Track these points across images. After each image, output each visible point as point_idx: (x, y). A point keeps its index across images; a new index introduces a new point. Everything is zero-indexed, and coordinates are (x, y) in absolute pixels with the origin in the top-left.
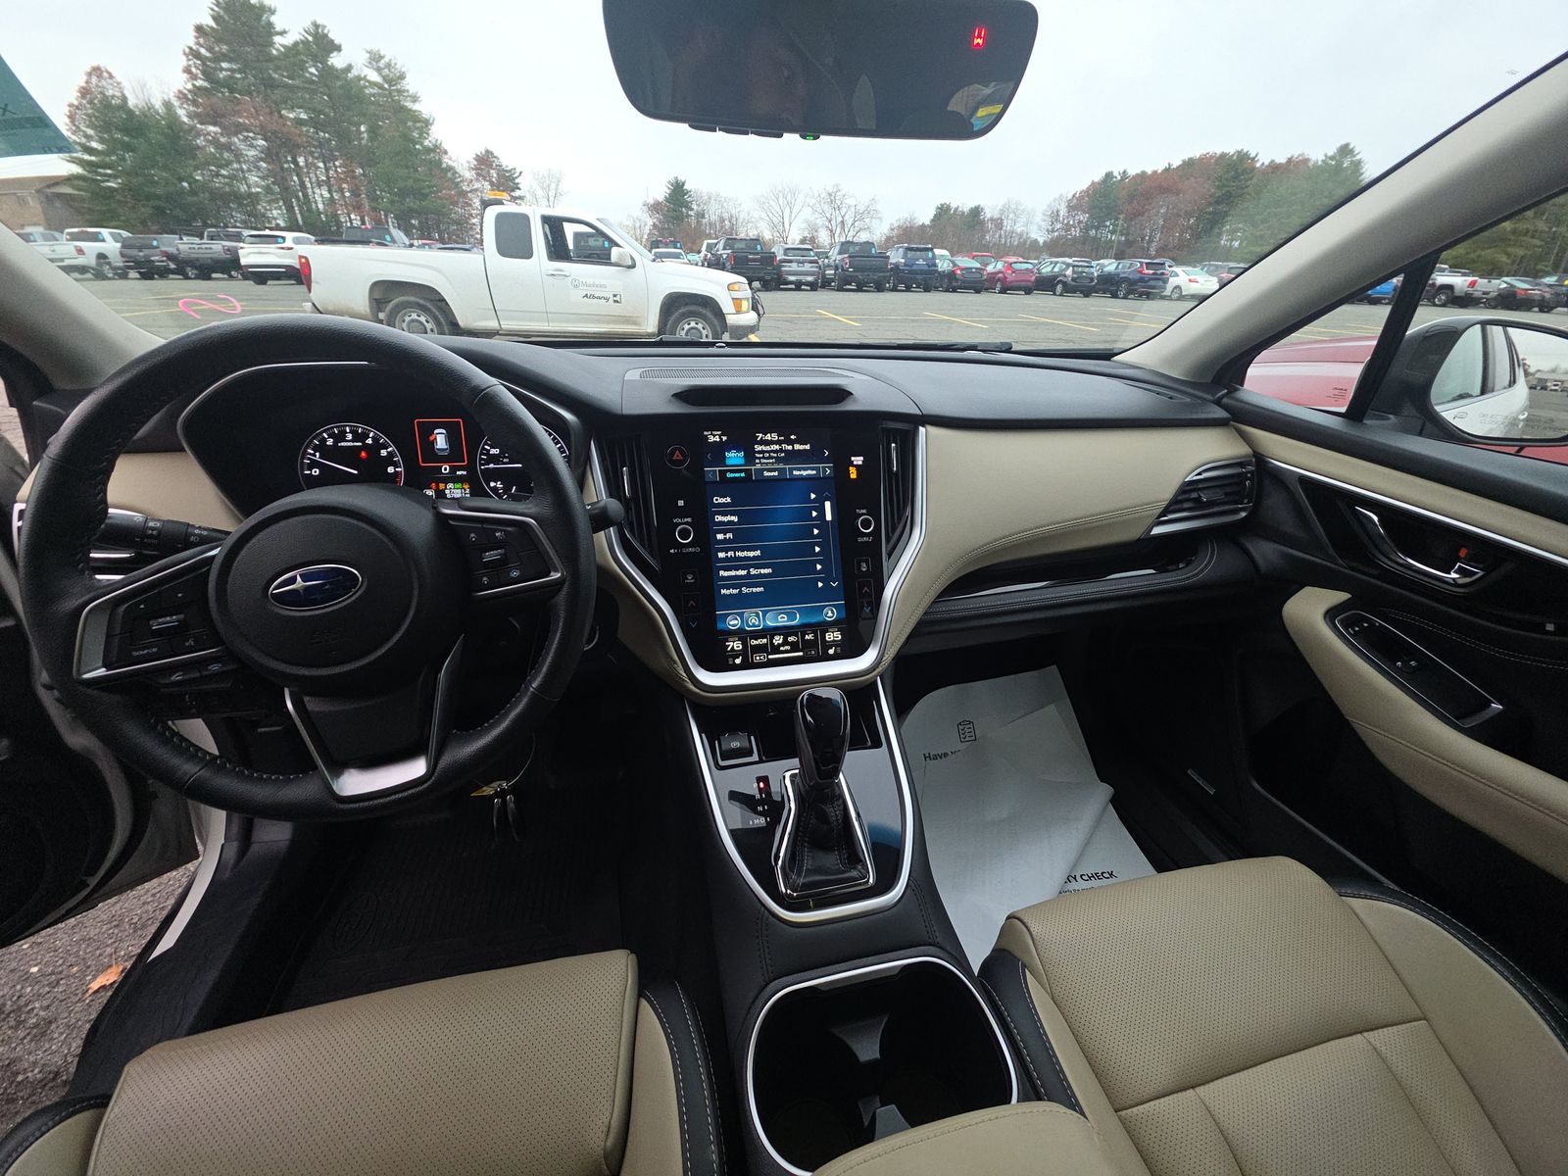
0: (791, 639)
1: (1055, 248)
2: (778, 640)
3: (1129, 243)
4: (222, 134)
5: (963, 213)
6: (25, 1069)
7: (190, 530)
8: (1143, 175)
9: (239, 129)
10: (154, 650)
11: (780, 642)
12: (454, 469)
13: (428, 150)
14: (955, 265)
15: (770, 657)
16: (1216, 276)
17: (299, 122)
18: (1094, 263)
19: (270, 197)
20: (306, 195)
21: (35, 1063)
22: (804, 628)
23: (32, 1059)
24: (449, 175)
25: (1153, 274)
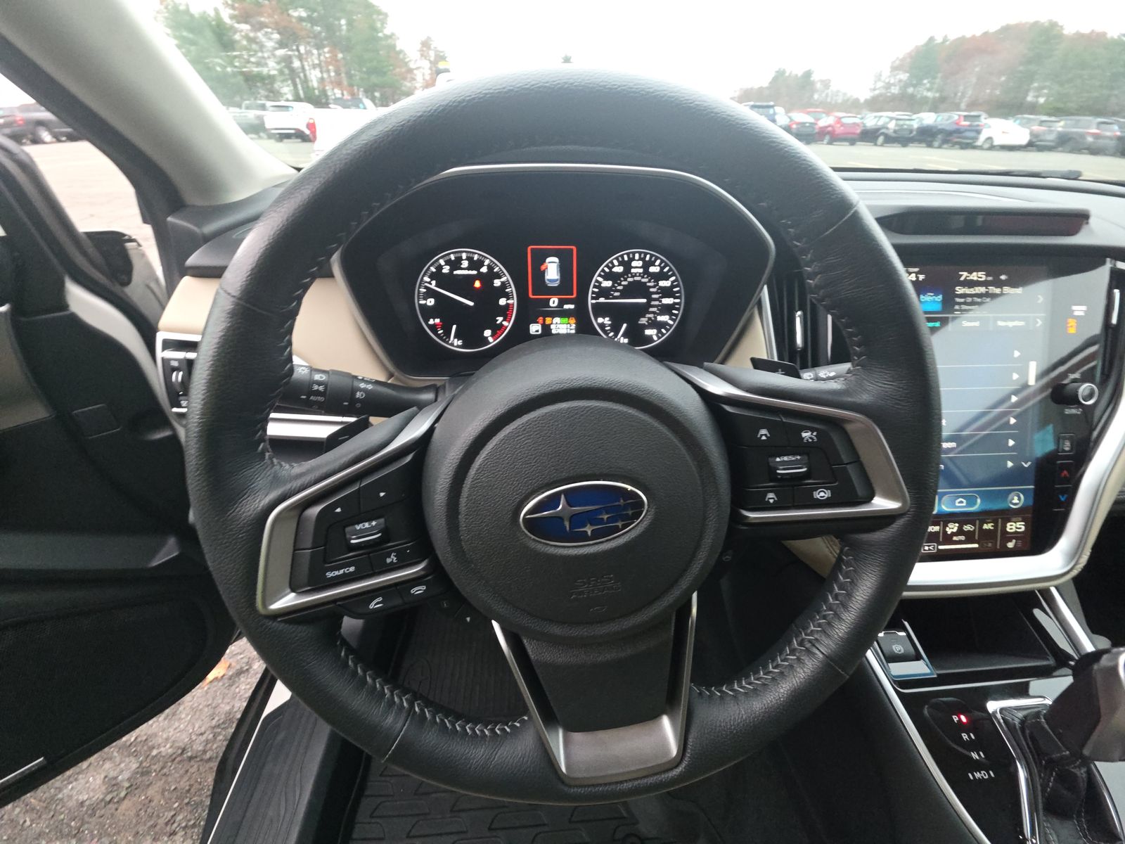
0: (967, 528)
1: (876, 104)
2: (952, 528)
3: (943, 99)
4: (251, 31)
5: (797, 75)
6: (159, 745)
7: (356, 383)
8: (962, 40)
9: (262, 26)
10: (352, 569)
11: (955, 530)
12: (562, 302)
13: (387, 37)
14: (791, 120)
15: (941, 547)
16: (1028, 128)
17: (301, 19)
18: (914, 116)
19: (282, 78)
20: (305, 76)
21: (167, 739)
22: (983, 516)
23: (165, 736)
24: (401, 56)
25: (970, 126)
